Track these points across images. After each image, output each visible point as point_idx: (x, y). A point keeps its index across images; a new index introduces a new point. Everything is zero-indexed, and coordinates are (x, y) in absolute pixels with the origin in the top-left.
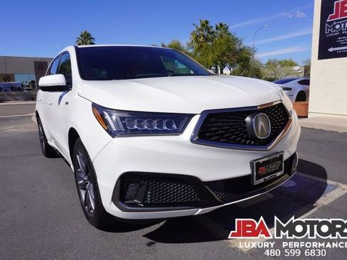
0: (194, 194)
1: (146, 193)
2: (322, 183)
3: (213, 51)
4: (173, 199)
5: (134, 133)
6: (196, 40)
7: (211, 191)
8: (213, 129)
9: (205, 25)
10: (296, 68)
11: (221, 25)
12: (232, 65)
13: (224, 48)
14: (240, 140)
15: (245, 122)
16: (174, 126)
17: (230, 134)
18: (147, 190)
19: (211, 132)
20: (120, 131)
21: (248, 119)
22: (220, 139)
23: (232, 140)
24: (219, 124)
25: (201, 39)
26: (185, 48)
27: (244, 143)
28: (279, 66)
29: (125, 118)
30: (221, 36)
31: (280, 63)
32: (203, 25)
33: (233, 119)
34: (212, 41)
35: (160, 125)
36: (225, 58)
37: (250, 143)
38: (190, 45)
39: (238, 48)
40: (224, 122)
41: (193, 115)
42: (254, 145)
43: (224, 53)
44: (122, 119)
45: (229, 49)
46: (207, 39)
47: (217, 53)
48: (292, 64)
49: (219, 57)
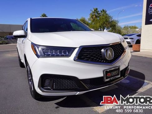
0: (76, 85)
1: (53, 84)
2: (142, 81)
3: (99, 22)
4: (66, 87)
5: (48, 56)
6: (92, 17)
7: (84, 84)
8: (85, 55)
9: (96, 10)
10: (137, 30)
11: (103, 10)
12: (108, 28)
13: (104, 20)
14: (99, 60)
15: (101, 52)
16: (67, 53)
17: (93, 57)
18: (53, 83)
19: (84, 56)
20: (42, 55)
21: (103, 50)
22: (88, 59)
23: (94, 60)
24: (88, 52)
25: (94, 17)
26: (87, 21)
27: (101, 62)
28: (129, 29)
29: (44, 49)
30: (103, 15)
31: (130, 27)
32: (95, 10)
33: (95, 50)
34: (99, 17)
35: (60, 53)
36: (105, 25)
37: (104, 61)
38: (89, 20)
39: (111, 21)
40: (90, 51)
41: (76, 48)
42: (105, 62)
43: (104, 23)
44: (43, 49)
45: (107, 21)
46: (96, 17)
47: (101, 23)
48: (135, 28)
49: (102, 24)
